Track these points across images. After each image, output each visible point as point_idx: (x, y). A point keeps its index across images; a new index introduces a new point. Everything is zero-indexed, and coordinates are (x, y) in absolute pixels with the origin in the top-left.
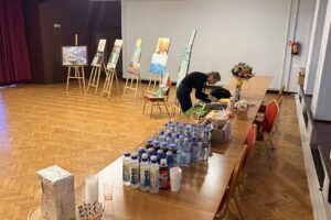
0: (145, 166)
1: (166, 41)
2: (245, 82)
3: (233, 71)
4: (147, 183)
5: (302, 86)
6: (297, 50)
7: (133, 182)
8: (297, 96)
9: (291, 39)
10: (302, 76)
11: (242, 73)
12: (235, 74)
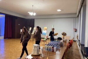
0: (49, 47)
1: (46, 28)
2: (65, 36)
3: (62, 34)
4: (50, 50)
5: (78, 39)
6: (76, 31)
7: (47, 50)
8: (77, 42)
9: (74, 28)
10: (78, 36)
11: (64, 34)
12: (63, 34)
